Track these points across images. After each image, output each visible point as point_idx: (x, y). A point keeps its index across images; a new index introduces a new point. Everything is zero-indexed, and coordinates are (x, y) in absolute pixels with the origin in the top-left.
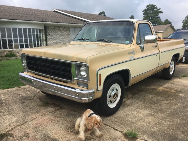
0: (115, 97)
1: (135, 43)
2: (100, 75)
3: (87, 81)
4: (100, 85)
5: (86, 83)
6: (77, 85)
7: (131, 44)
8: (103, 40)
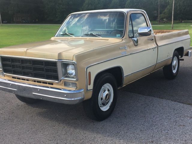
0: (107, 99)
1: (127, 36)
2: (90, 73)
3: (75, 80)
4: (90, 84)
5: (74, 82)
6: (65, 85)
7: (123, 38)
8: (91, 34)
